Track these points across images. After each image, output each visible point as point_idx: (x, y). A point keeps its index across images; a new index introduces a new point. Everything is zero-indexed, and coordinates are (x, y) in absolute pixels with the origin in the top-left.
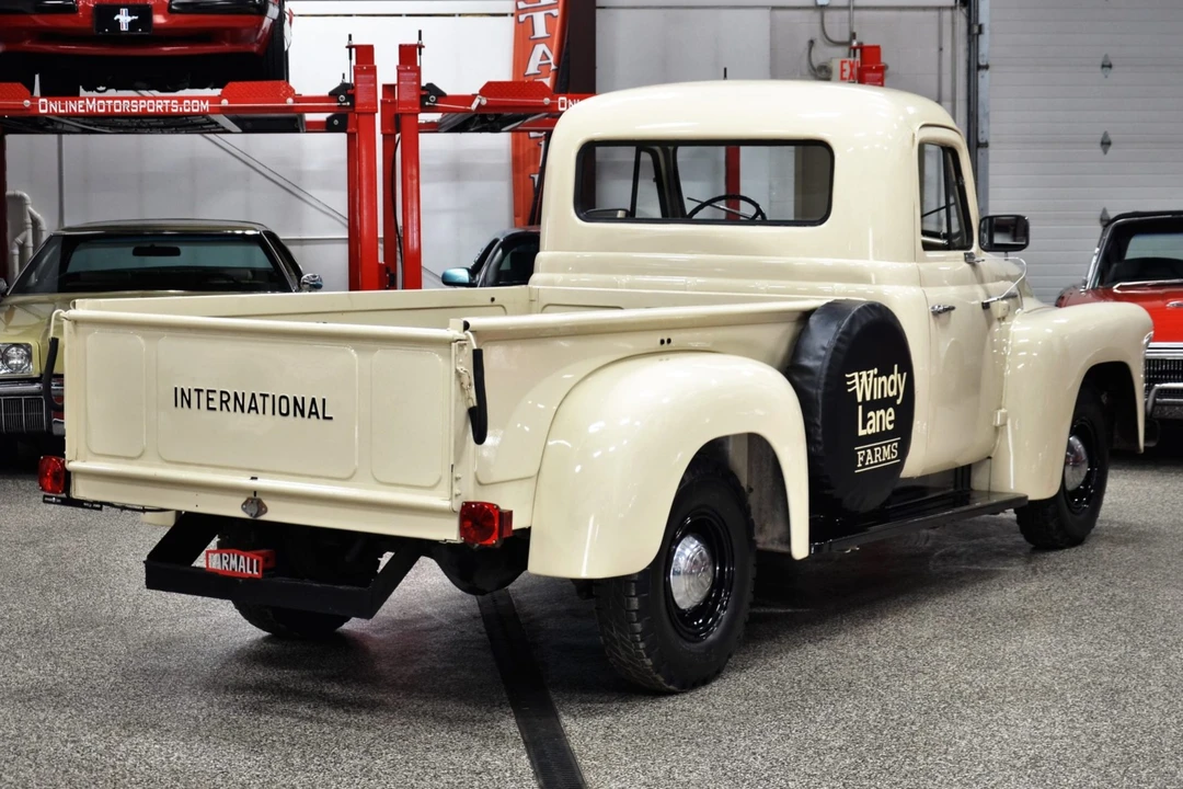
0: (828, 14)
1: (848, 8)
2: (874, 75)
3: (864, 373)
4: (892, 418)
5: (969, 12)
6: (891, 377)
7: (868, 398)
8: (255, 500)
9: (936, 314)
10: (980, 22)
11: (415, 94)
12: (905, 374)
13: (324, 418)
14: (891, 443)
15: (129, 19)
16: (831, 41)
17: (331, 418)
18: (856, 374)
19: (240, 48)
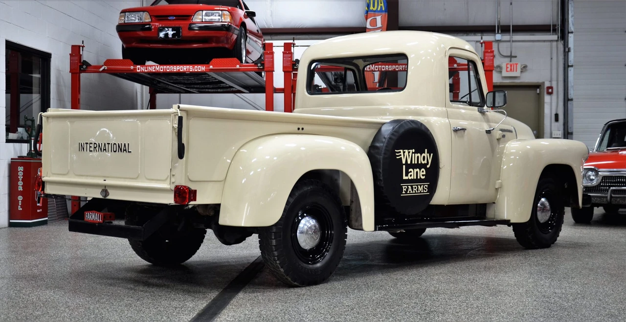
0: (501, 44)
1: (509, 41)
2: (490, 54)
3: (406, 151)
4: (424, 173)
5: (564, 43)
6: (423, 155)
7: (409, 162)
8: (105, 192)
9: (456, 131)
10: (569, 47)
11: (290, 63)
12: (432, 154)
13: (129, 152)
14: (424, 185)
15: (172, 33)
16: (502, 55)
17: (131, 152)
18: (402, 151)
19: (220, 45)
